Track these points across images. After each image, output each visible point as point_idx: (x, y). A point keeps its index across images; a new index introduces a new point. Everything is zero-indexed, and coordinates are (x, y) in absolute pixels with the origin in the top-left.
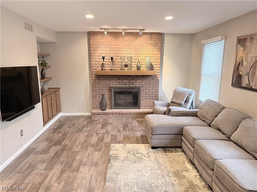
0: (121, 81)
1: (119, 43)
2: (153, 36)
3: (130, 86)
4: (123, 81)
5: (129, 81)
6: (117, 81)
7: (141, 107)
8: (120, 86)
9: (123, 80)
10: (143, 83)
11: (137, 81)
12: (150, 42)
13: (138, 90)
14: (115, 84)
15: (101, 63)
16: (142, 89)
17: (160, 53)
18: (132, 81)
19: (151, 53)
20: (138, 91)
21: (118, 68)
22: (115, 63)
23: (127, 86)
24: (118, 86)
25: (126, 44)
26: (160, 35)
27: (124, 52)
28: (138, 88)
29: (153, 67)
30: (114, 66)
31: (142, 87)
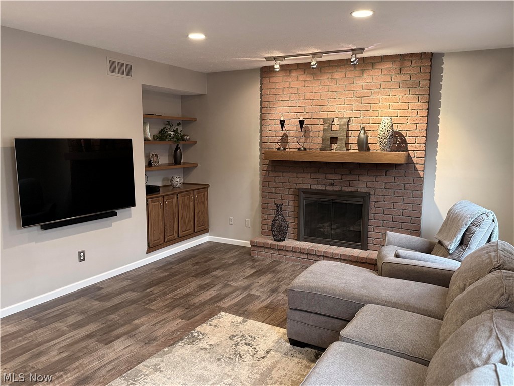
0: (323, 176)
1: (320, 87)
2: (407, 64)
3: (343, 189)
4: (327, 175)
5: (340, 177)
6: (313, 176)
7: (371, 246)
8: (322, 188)
10: (376, 185)
11: (361, 178)
12: (399, 78)
13: (362, 199)
14: (308, 182)
15: (282, 134)
16: (373, 198)
17: (426, 105)
18: (349, 178)
19: (400, 105)
20: (362, 203)
21: (316, 146)
22: (311, 134)
23: (337, 190)
24: (314, 187)
25: (338, 87)
26: (428, 60)
27: (333, 108)
28: (363, 197)
29: (406, 144)
30: (308, 141)
31: (373, 193)
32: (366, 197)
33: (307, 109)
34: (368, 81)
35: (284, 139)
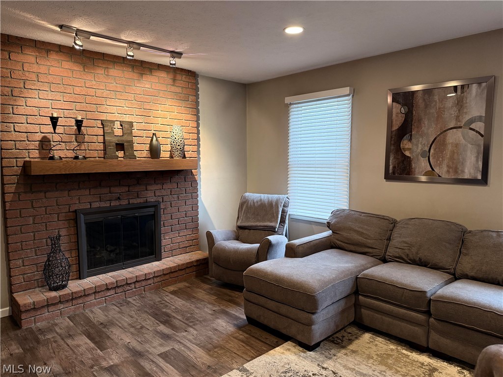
0: (106, 190)
1: (94, 83)
3: (131, 201)
4: (112, 189)
5: (127, 189)
6: (93, 191)
7: (164, 254)
8: (103, 204)
9: (110, 187)
10: (164, 192)
11: (149, 187)
12: (173, 89)
13: (152, 209)
14: (87, 201)
15: (39, 137)
16: (162, 206)
17: (195, 118)
18: (136, 188)
20: (153, 213)
21: (95, 154)
22: (87, 138)
23: (124, 203)
24: (96, 205)
25: (116, 87)
26: (193, 77)
27: (110, 109)
28: (153, 206)
30: (83, 148)
31: (161, 200)
32: (156, 206)
33: (78, 106)
34: (147, 86)
35: (45, 144)
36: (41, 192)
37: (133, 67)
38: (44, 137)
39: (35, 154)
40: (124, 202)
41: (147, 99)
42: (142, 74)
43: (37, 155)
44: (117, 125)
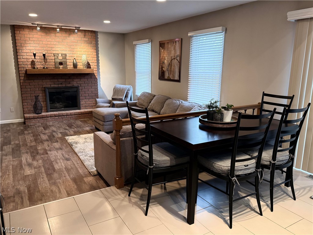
0: (56, 80)
1: (50, 39)
2: (87, 34)
3: (67, 85)
4: (59, 80)
5: (65, 80)
6: (51, 80)
7: (82, 108)
8: (55, 86)
9: (58, 79)
10: (81, 82)
11: (74, 80)
12: (84, 39)
13: (76, 89)
14: (49, 84)
15: (31, 60)
16: (80, 88)
17: (95, 51)
18: (69, 80)
19: (86, 50)
21: (52, 66)
22: (48, 61)
24: (53, 86)
25: (59, 40)
26: (94, 33)
27: (57, 49)
28: (76, 88)
29: (90, 66)
30: (47, 64)
31: (80, 86)
32: (77, 88)
33: (45, 49)
34: (72, 39)
35: (33, 63)
36: (32, 80)
37: (66, 32)
38: (33, 60)
39: (30, 66)
40: (64, 85)
41: (72, 44)
42: (70, 34)
43: (30, 67)
44: (60, 55)
